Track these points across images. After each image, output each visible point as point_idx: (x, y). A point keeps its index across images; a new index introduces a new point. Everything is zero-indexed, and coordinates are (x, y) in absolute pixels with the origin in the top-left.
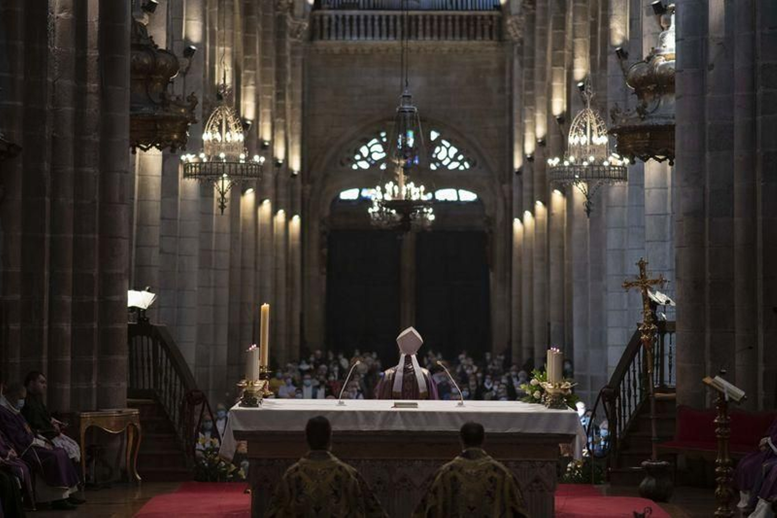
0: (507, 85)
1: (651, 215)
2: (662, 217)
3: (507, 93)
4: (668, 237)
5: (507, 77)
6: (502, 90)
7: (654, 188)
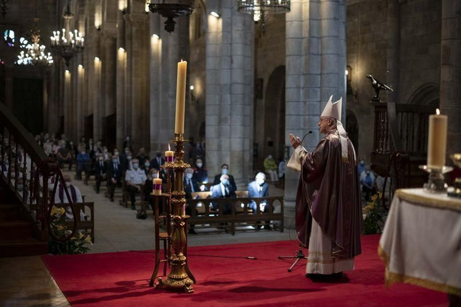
0: (57, 10)
1: (292, 38)
2: (300, 40)
3: (57, 14)
4: (303, 53)
5: (57, 6)
6: (54, 13)
7: (295, 21)
